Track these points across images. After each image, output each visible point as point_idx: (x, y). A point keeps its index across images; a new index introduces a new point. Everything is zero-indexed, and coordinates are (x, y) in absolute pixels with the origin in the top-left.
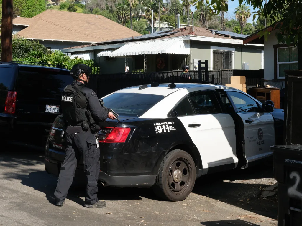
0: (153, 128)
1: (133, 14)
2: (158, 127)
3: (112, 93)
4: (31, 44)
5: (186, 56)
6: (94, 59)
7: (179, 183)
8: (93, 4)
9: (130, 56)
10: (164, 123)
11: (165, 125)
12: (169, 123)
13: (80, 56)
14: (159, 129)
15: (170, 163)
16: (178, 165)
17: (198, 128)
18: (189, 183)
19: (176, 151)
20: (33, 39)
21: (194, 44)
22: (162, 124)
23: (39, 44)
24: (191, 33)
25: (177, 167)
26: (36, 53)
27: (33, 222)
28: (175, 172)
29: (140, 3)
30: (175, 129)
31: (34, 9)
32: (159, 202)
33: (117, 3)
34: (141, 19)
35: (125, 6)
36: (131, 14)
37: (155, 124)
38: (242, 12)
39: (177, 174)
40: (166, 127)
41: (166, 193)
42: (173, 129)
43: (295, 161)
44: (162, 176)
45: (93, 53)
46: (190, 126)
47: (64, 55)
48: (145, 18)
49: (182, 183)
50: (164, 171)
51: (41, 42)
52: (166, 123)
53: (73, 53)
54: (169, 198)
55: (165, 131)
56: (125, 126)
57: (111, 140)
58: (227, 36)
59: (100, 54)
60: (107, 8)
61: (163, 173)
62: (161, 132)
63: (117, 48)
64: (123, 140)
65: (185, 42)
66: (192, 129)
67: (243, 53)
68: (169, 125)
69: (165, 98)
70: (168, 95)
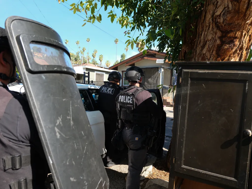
24: (86, 65)
58: (102, 67)
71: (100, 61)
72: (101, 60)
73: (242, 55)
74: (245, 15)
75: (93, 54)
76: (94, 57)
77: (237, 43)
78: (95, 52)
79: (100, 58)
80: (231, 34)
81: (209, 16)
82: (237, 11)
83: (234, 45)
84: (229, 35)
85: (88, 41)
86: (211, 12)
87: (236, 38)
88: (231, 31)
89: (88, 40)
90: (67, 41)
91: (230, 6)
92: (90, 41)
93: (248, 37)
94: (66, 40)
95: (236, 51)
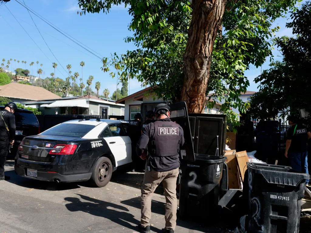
0: (90, 145)
1: (56, 90)
2: (93, 144)
3: (61, 124)
4: (3, 99)
5: (87, 108)
6: (38, 108)
7: (103, 176)
8: (36, 83)
9: (59, 107)
10: (97, 142)
11: (97, 143)
12: (99, 141)
13: (30, 106)
14: (94, 145)
15: (99, 165)
16: (103, 166)
17: (114, 144)
18: (109, 176)
19: (103, 158)
20: (3, 96)
21: (91, 103)
22: (95, 142)
23: (7, 99)
24: (89, 97)
25: (103, 167)
26: (5, 103)
27: (7, 218)
28: (102, 170)
29: (59, 85)
30: (102, 145)
31: (4, 83)
32: (92, 189)
33: (48, 84)
34: (60, 92)
35: (52, 86)
36: (55, 90)
37: (91, 142)
38: (106, 92)
39: (103, 171)
40: (97, 144)
41: (97, 183)
42: (101, 145)
43: (194, 166)
44: (95, 173)
45: (38, 105)
46: (111, 143)
47: (21, 105)
48: (62, 92)
49: (105, 176)
50: (96, 170)
51: (8, 98)
52: (98, 141)
53: (26, 105)
54: (98, 186)
55: (97, 146)
56: (73, 144)
57: (64, 153)
58: (106, 100)
59: (42, 106)
60: (43, 86)
61: (95, 172)
62: (95, 147)
63: (51, 103)
64: (72, 153)
65: (87, 102)
66: (111, 144)
67: (113, 108)
68: (99, 143)
69: (95, 127)
70: (97, 125)
71: (96, 89)
72: (98, 88)
73: (200, 107)
74: (197, 92)
75: (89, 81)
76: (89, 85)
77: (197, 102)
78: (91, 78)
79: (97, 86)
80: (194, 99)
81: (184, 91)
82: (194, 91)
83: (196, 104)
84: (193, 99)
85: (82, 66)
86: (185, 90)
87: (196, 101)
88: (193, 98)
89: (82, 64)
90: (55, 64)
91: (191, 88)
92: (85, 65)
93: (201, 100)
94: (54, 62)
95: (197, 106)
